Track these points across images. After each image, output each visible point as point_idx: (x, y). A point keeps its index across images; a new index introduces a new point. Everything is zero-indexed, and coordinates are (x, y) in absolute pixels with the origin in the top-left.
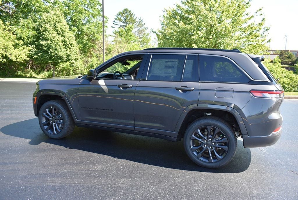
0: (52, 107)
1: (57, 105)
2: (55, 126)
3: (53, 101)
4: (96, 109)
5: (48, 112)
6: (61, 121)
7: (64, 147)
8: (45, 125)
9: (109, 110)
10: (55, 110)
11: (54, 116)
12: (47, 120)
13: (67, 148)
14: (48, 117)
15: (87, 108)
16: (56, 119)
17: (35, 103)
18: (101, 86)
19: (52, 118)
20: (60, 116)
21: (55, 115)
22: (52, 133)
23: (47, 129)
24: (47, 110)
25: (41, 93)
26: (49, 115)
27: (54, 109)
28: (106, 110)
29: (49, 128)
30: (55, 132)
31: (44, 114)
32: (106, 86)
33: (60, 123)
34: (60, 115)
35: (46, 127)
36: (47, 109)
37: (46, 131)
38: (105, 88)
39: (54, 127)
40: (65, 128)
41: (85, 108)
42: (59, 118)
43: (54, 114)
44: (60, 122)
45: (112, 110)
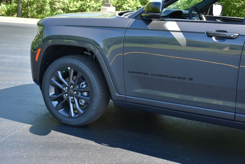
0: (69, 68)
1: (80, 66)
2: (74, 103)
3: (72, 56)
4: (159, 76)
5: (61, 77)
6: (85, 94)
7: (96, 142)
8: (54, 100)
9: (184, 78)
10: (75, 74)
11: (72, 85)
12: (58, 91)
13: (101, 144)
14: (60, 86)
15: (140, 73)
16: (75, 91)
17: (37, 59)
18: (172, 33)
19: (68, 88)
20: (83, 85)
21: (74, 83)
22: (67, 115)
23: (57, 108)
24: (59, 73)
25: (50, 43)
26: (61, 83)
27: (72, 71)
28: (179, 78)
29: (60, 106)
30: (73, 114)
31: (53, 80)
32: (181, 33)
33: (82, 97)
34: (84, 83)
35: (55, 103)
36: (59, 71)
37: (54, 111)
38: (179, 37)
39: (71, 105)
40: (94, 108)
41: (135, 73)
42: (81, 88)
43: (72, 81)
44: (82, 95)
45: (191, 79)
